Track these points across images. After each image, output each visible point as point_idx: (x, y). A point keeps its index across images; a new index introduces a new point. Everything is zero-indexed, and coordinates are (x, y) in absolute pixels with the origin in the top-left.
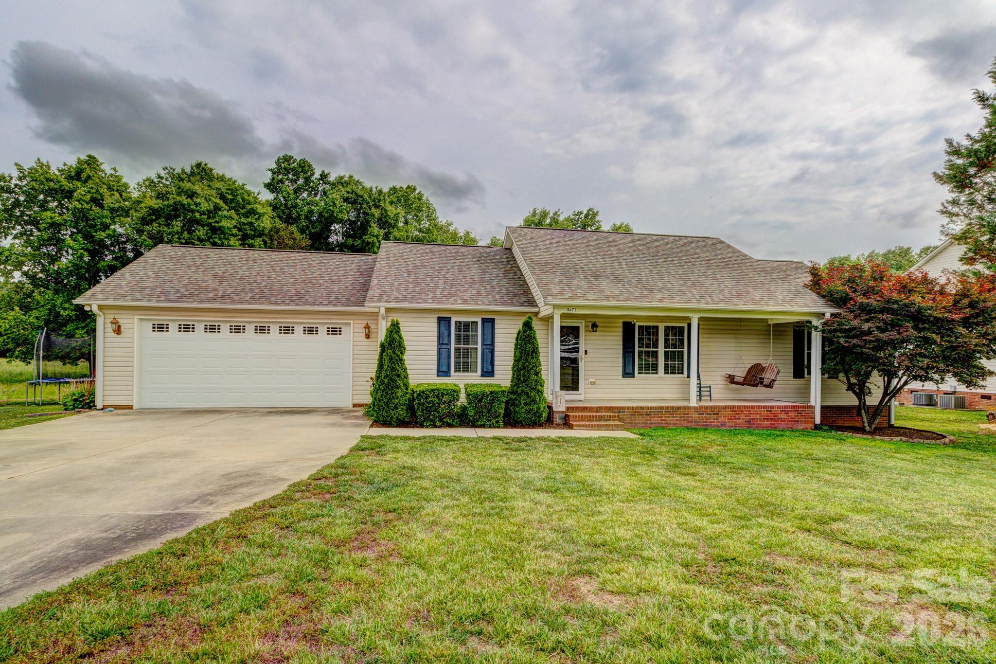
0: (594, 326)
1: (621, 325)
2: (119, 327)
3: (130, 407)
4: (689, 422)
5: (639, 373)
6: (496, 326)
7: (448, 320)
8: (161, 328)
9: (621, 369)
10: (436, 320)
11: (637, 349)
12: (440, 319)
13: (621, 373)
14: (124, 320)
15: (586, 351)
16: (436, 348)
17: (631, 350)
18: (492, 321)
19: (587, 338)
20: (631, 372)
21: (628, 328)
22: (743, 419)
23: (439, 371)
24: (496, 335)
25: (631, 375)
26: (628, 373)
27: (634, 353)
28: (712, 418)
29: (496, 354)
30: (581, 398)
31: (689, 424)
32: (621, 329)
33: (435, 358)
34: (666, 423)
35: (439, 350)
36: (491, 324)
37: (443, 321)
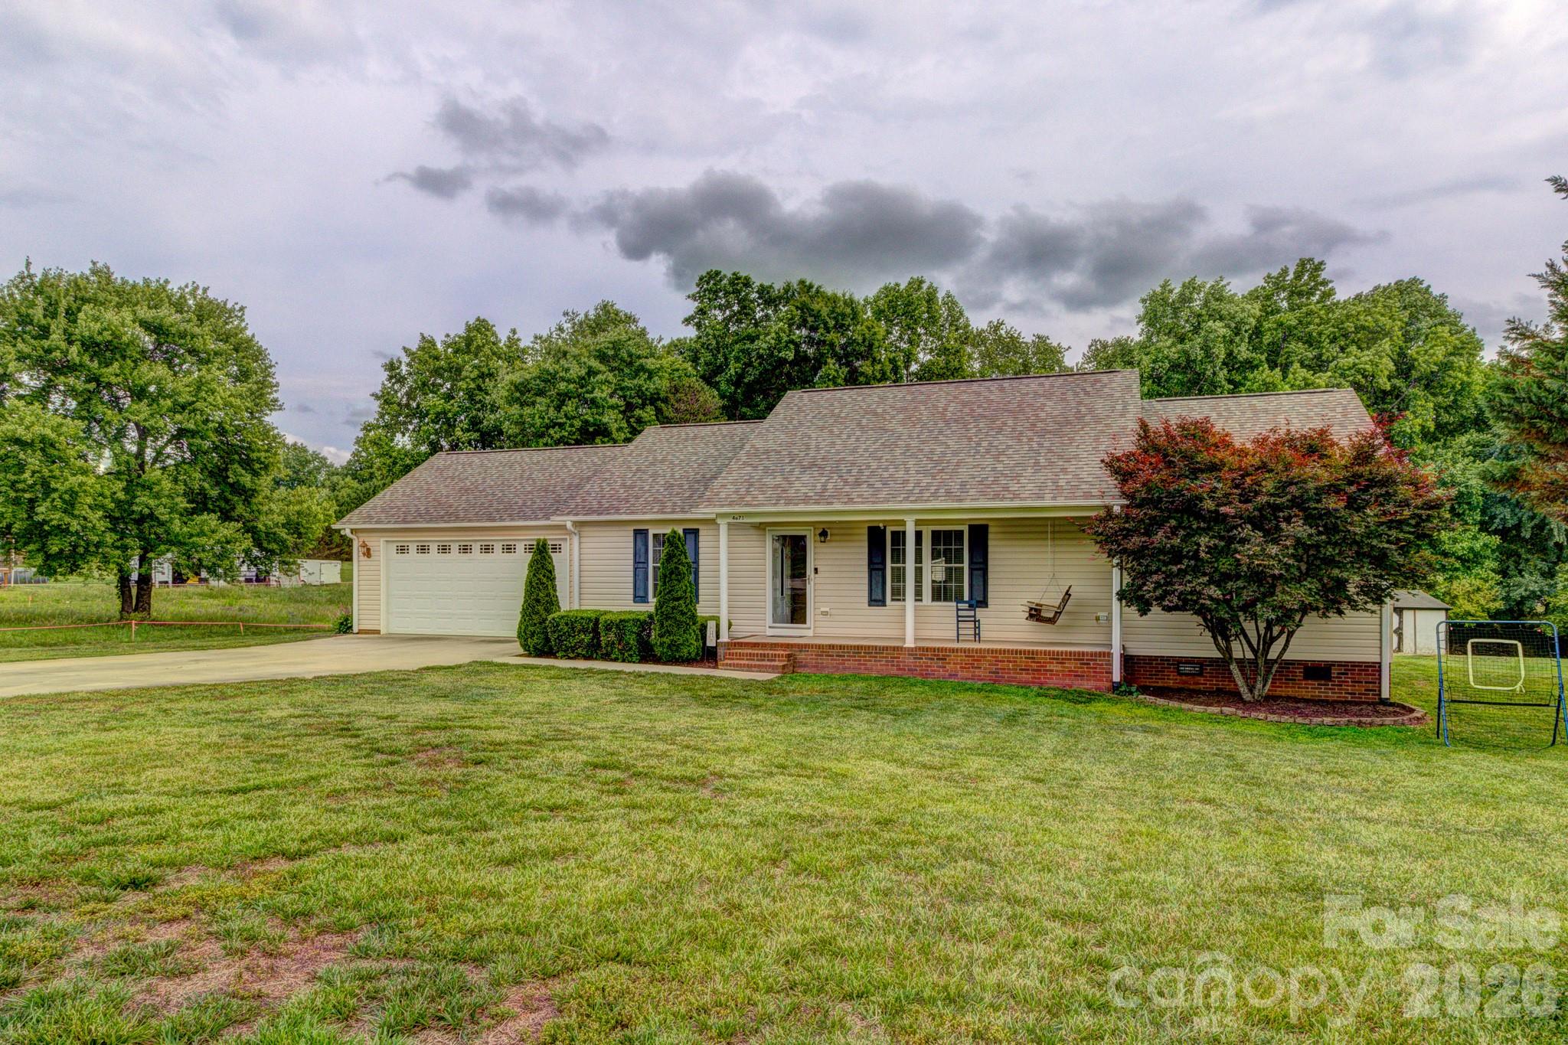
0: (824, 534)
1: (866, 531)
2: (369, 550)
3: (378, 632)
4: (900, 669)
5: (893, 600)
6: (701, 538)
7: (645, 532)
8: (402, 550)
9: (866, 594)
10: (632, 533)
11: (889, 565)
12: (637, 532)
13: (866, 600)
14: (373, 541)
15: (816, 569)
16: (631, 568)
17: (880, 566)
18: (696, 532)
19: (817, 550)
20: (880, 597)
21: (876, 536)
22: (985, 669)
23: (635, 596)
24: (701, 550)
25: (882, 602)
26: (876, 600)
27: (884, 570)
28: (935, 664)
29: (701, 574)
30: (810, 633)
31: (900, 672)
32: (866, 538)
33: (631, 579)
34: (866, 669)
35: (635, 569)
36: (693, 536)
37: (640, 534)
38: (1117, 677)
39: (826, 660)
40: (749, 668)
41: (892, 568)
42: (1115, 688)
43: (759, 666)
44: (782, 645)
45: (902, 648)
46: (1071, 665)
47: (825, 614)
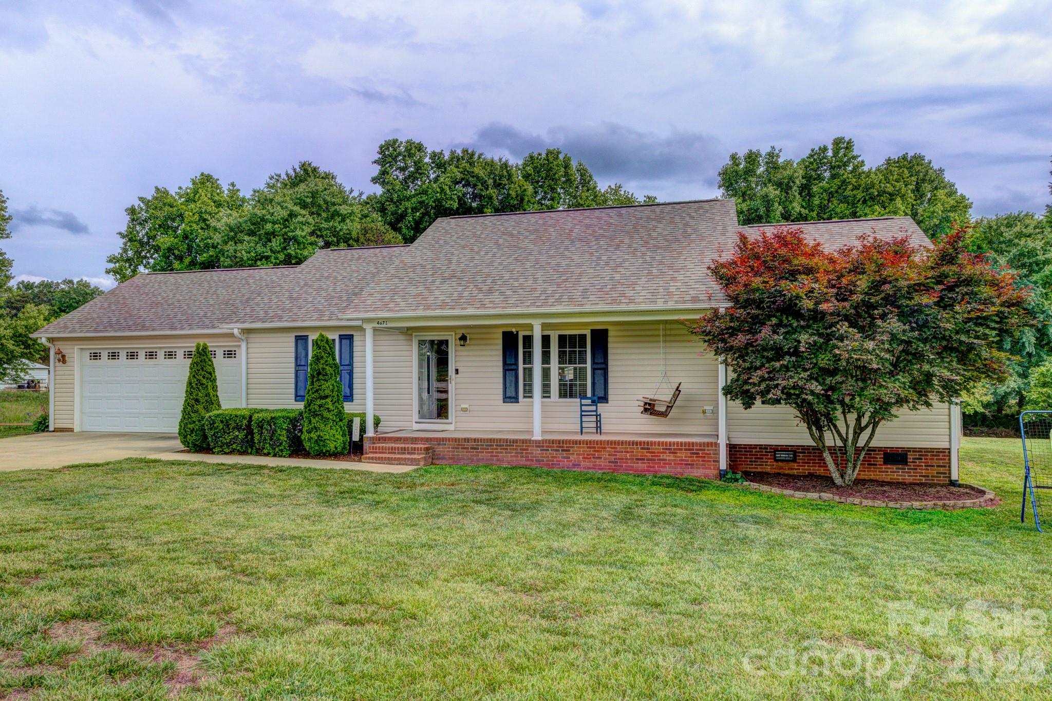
0: (463, 338)
1: (501, 336)
2: (63, 356)
3: (71, 430)
4: (528, 460)
5: (525, 397)
6: (355, 343)
7: (304, 338)
8: (95, 356)
9: (501, 391)
10: (293, 340)
11: (521, 366)
12: (298, 338)
13: (501, 397)
14: (66, 348)
15: (457, 371)
16: (293, 371)
17: (513, 367)
18: (350, 338)
19: (458, 353)
20: (513, 395)
21: (510, 342)
22: (605, 459)
23: (296, 396)
24: (355, 354)
25: (515, 399)
26: (510, 397)
27: (516, 370)
28: (560, 455)
29: (355, 375)
30: (451, 427)
31: (529, 463)
32: (501, 341)
33: (293, 380)
34: (498, 460)
35: (297, 372)
36: (348, 341)
37: (301, 340)
38: (723, 465)
39: (461, 453)
40: (390, 461)
41: (524, 369)
42: (722, 475)
43: (399, 459)
44: (422, 439)
45: (530, 440)
46: (683, 455)
47: (465, 410)
